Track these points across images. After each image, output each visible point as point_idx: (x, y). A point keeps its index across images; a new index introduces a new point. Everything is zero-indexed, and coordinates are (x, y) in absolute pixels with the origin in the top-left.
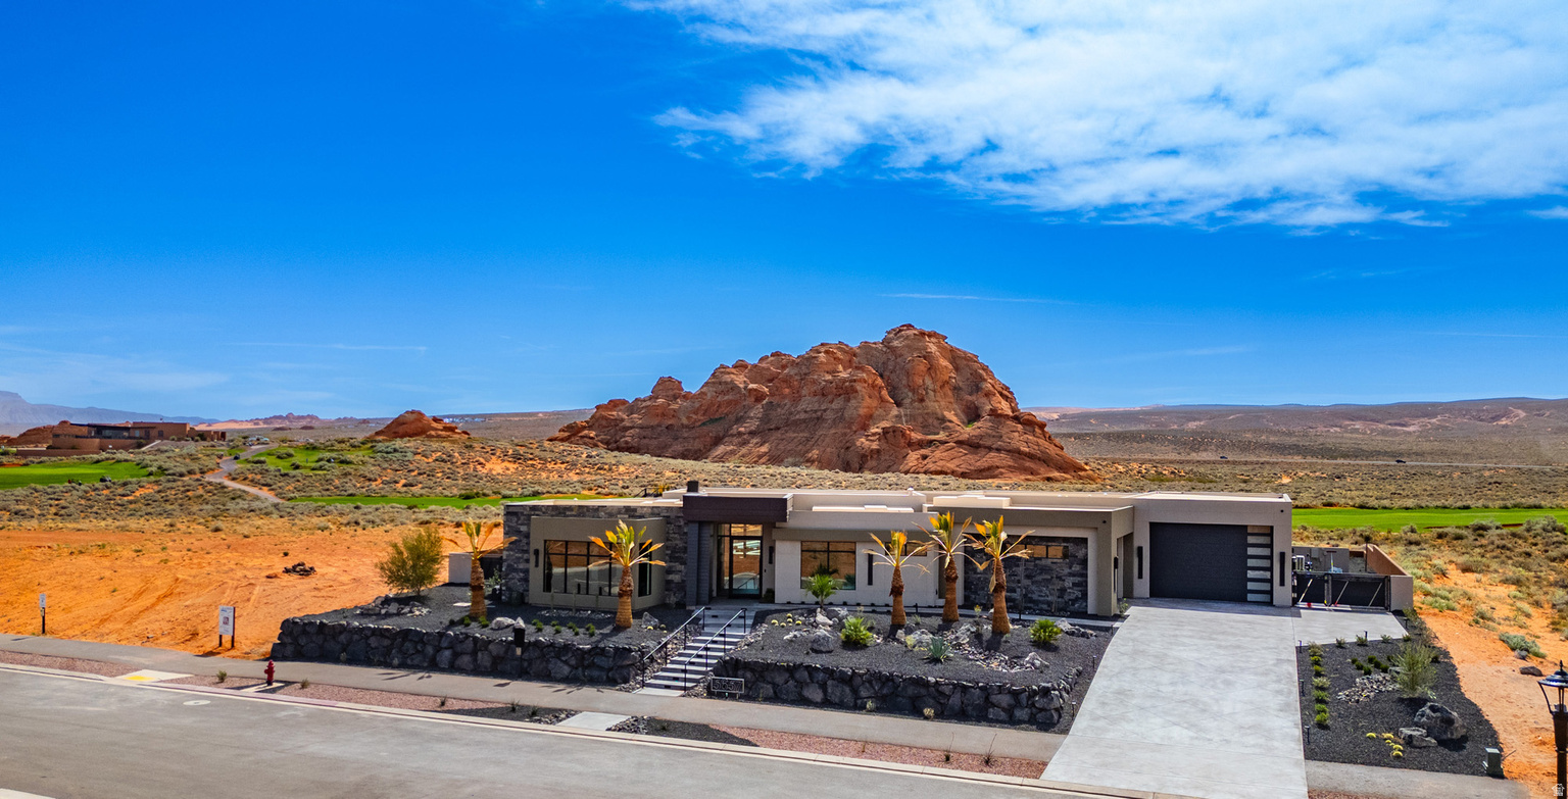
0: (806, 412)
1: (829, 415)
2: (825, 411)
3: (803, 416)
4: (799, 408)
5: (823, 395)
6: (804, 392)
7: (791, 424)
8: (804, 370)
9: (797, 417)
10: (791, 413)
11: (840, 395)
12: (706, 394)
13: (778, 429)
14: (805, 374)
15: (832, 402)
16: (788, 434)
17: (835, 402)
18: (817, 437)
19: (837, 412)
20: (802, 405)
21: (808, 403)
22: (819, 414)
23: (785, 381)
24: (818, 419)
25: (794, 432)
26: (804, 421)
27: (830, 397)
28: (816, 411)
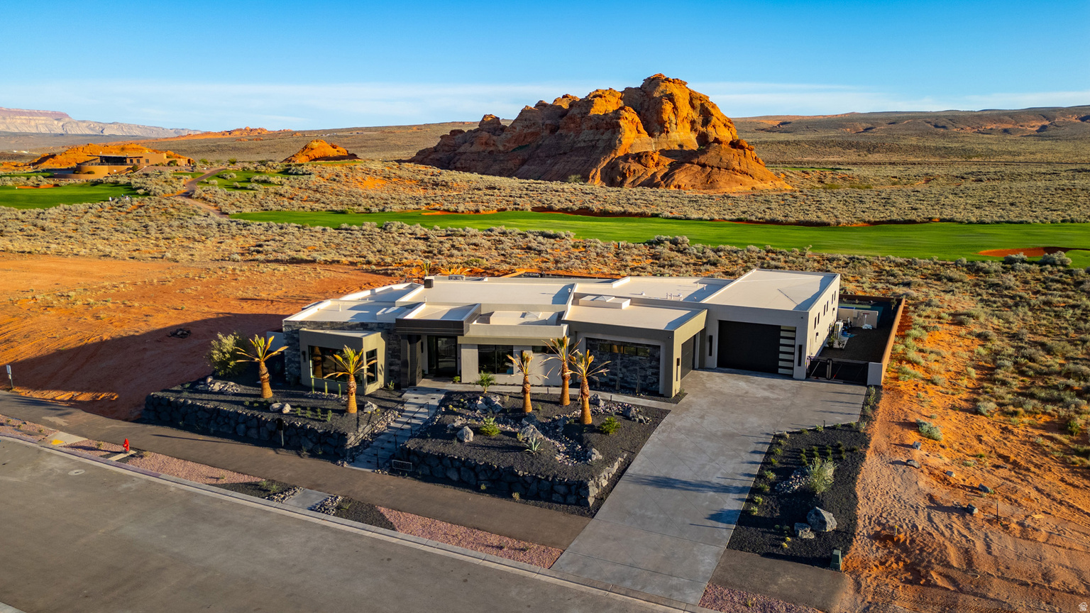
0: (584, 141)
1: (601, 144)
2: (598, 140)
3: (582, 144)
4: (580, 139)
5: (597, 129)
6: (584, 127)
7: (573, 150)
8: (584, 110)
9: (579, 145)
10: (575, 142)
11: (608, 129)
12: (515, 128)
13: (565, 153)
14: (585, 113)
15: (603, 134)
16: (572, 158)
17: (605, 134)
18: (591, 160)
19: (606, 142)
20: (582, 137)
21: (586, 135)
22: (594, 143)
23: (571, 118)
24: (593, 146)
25: (576, 156)
26: (583, 148)
27: (602, 130)
28: (592, 141)
